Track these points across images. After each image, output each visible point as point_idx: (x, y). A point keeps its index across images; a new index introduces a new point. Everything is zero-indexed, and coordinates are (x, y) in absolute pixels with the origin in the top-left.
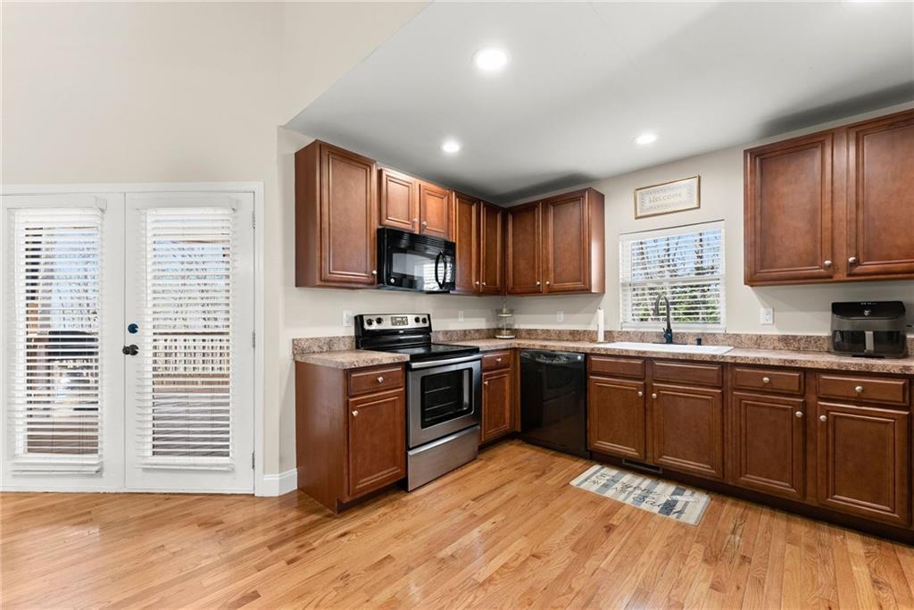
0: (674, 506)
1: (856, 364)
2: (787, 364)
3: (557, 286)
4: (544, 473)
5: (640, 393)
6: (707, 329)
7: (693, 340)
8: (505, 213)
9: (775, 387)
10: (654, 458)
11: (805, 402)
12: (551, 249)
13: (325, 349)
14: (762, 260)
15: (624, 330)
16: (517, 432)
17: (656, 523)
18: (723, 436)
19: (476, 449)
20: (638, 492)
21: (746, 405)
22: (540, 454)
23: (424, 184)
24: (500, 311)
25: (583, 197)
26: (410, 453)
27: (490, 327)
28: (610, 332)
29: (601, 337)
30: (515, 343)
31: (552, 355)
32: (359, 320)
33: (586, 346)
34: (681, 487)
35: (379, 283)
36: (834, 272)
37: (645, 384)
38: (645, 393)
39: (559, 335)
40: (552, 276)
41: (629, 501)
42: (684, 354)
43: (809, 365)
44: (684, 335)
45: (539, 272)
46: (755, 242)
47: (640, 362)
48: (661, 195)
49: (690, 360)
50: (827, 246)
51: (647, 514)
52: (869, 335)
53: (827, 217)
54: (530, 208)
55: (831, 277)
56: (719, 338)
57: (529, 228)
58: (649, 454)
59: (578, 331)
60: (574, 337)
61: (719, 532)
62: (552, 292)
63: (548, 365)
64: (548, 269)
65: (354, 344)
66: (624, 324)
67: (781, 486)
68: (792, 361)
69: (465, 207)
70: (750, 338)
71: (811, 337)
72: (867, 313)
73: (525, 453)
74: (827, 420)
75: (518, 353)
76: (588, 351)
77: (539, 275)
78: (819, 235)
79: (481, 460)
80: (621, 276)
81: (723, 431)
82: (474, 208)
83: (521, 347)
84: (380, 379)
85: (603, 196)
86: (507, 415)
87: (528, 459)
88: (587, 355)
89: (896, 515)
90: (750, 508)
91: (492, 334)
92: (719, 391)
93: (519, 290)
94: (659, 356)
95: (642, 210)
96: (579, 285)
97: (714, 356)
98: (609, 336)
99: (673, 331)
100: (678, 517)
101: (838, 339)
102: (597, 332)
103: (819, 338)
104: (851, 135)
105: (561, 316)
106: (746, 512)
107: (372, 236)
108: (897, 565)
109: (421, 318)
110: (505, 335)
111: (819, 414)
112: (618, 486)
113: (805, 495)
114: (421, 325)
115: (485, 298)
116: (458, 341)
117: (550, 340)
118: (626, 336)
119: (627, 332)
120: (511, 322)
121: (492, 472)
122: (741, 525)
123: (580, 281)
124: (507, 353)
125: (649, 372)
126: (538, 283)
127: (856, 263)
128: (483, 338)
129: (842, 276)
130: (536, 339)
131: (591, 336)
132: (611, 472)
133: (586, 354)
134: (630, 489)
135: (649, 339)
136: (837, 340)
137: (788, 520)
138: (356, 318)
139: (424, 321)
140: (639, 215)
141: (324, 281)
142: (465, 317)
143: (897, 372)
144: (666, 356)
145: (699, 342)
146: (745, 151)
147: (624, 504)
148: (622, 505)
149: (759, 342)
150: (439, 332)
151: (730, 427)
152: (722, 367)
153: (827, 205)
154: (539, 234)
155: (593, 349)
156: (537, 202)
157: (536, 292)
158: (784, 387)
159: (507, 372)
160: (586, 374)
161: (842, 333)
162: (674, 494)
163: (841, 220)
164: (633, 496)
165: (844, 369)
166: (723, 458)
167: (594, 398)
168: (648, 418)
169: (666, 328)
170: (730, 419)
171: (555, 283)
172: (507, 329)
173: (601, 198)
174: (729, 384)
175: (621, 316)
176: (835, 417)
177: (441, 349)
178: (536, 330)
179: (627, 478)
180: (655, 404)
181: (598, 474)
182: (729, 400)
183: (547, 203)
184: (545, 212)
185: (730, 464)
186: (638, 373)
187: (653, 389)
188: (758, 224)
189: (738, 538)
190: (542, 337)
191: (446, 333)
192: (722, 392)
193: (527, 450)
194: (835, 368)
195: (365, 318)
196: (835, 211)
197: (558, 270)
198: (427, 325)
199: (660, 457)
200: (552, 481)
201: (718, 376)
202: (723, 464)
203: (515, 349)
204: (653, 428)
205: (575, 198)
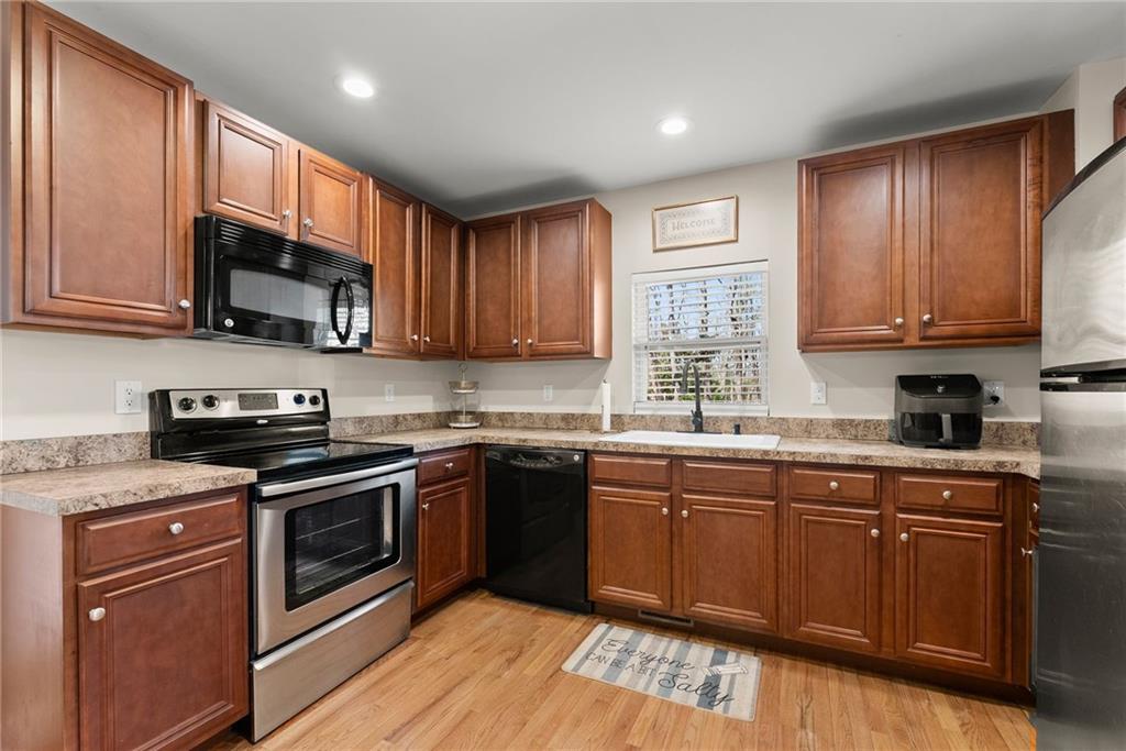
0: (717, 687)
1: (943, 460)
2: (860, 462)
3: (544, 347)
4: (520, 654)
5: (665, 510)
6: (745, 411)
7: (730, 426)
8: (465, 230)
9: (844, 494)
10: (683, 608)
11: (880, 514)
12: (534, 288)
13: (62, 462)
14: (821, 315)
15: (637, 413)
16: (480, 578)
17: (696, 729)
18: (777, 569)
19: (407, 621)
20: (664, 668)
21: (807, 521)
22: (517, 613)
23: (307, 150)
24: (456, 385)
25: (582, 211)
26: (259, 666)
27: (439, 411)
28: (619, 416)
29: (606, 425)
30: (478, 435)
31: (535, 454)
32: (160, 400)
33: (585, 439)
34: (720, 647)
35: (197, 325)
36: (904, 334)
37: (671, 496)
38: (671, 511)
39: (547, 422)
40: (536, 330)
41: (654, 690)
42: (726, 450)
43: (887, 463)
44: (716, 419)
45: (516, 324)
46: (812, 290)
47: (664, 463)
48: (687, 220)
49: (734, 459)
50: (897, 298)
51: (684, 711)
52: (946, 418)
53: (898, 258)
54: (503, 224)
55: (902, 341)
56: (763, 423)
57: (502, 255)
58: (677, 602)
59: (573, 415)
60: (568, 423)
61: (783, 727)
62: (536, 355)
63: (529, 470)
64: (530, 320)
65: (148, 448)
66: (637, 405)
67: (851, 635)
68: (866, 458)
69: (393, 208)
70: (799, 422)
71: (869, 421)
72: (940, 389)
73: (491, 614)
74: (909, 538)
75: (483, 451)
76: (590, 448)
77: (516, 329)
78: (888, 284)
79: (416, 639)
80: (634, 335)
81: (777, 560)
82: (409, 213)
83: (487, 442)
84: (176, 528)
85: (610, 215)
86: (464, 554)
87: (497, 628)
88: (586, 454)
89: (986, 664)
90: (813, 672)
91: (444, 421)
92: (773, 503)
93: (485, 352)
94: (692, 453)
95: (663, 240)
96: (576, 346)
97: (766, 452)
98: (619, 423)
99: (704, 414)
100: (726, 709)
101: (908, 423)
102: (600, 417)
103: (878, 423)
104: (923, 151)
105: (549, 393)
106: (809, 678)
107: (181, 232)
108: (999, 741)
109: (307, 395)
110: (464, 422)
111: (898, 531)
112: (635, 660)
113: (880, 645)
114: (307, 407)
115: (431, 364)
116: (383, 433)
117: (533, 429)
118: (642, 422)
119: (643, 417)
120: (475, 402)
121: (434, 664)
122: (807, 707)
123: (577, 340)
124: (465, 453)
125: (676, 478)
126: (515, 341)
127: (930, 323)
128: (429, 428)
129: (912, 340)
130: (512, 427)
131: (591, 423)
132: (623, 634)
133: (586, 451)
134: (653, 664)
135: (671, 426)
136: (906, 426)
137: (861, 684)
138: (152, 396)
139: (314, 401)
140: (659, 246)
141: (34, 313)
142: (397, 393)
143: (990, 470)
144: (701, 453)
145: (738, 430)
146: (799, 161)
147: (647, 696)
148: (644, 698)
149: (809, 428)
150: (346, 420)
151: (786, 553)
152: (777, 468)
153: (898, 244)
154: (516, 265)
155: (596, 444)
156: (515, 215)
157: (511, 354)
158: (856, 494)
159: (464, 484)
160: (586, 483)
161: (912, 415)
162: (715, 662)
163: (913, 265)
164: (658, 677)
165: (929, 467)
166: (777, 601)
167: (597, 518)
168: (675, 548)
169: (695, 410)
170: (786, 543)
171: (539, 341)
172: (468, 413)
173: (607, 217)
174: (785, 492)
175: (634, 392)
176: (918, 533)
177: (349, 450)
178: (512, 414)
179: (648, 642)
180: (685, 524)
181: (605, 642)
182: (785, 516)
183: (529, 219)
184: (526, 233)
185: (785, 609)
186: (661, 478)
187: (683, 504)
188: (816, 263)
189: (811, 735)
190: (522, 424)
191: (360, 420)
192: (776, 505)
193: (497, 608)
194: (919, 466)
195: (175, 398)
196: (907, 252)
197: (546, 322)
198: (320, 408)
199: (692, 604)
200: (533, 668)
201: (772, 481)
202: (777, 608)
203: (478, 446)
204: (682, 562)
205: (571, 213)
